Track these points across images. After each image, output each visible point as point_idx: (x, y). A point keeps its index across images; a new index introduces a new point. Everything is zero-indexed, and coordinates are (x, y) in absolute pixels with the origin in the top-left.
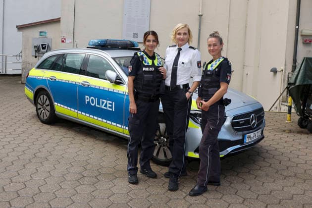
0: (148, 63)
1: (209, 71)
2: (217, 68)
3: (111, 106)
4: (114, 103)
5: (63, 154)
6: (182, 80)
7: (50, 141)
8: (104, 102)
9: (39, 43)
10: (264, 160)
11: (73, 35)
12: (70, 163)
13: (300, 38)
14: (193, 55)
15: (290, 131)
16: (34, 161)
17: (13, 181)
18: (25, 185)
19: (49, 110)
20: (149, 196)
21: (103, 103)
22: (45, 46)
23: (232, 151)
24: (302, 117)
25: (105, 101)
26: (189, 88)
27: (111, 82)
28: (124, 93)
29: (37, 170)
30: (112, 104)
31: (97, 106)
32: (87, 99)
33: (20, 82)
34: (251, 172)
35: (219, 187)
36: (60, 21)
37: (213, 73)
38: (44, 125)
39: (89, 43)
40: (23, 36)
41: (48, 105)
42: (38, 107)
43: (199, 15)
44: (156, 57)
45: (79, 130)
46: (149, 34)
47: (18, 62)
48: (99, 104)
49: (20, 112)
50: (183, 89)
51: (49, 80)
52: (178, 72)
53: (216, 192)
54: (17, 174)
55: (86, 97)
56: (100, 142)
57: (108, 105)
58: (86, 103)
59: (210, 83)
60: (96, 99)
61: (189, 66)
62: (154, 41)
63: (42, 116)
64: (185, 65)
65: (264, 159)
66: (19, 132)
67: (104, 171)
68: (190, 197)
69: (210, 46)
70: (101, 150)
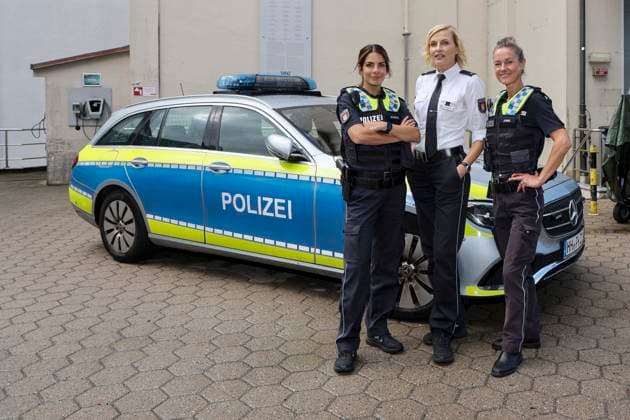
0: (370, 107)
1: (507, 116)
2: (523, 109)
3: (283, 208)
4: (290, 202)
5: (187, 323)
6: (449, 139)
7: (147, 299)
8: (266, 202)
9: (84, 98)
10: (591, 287)
11: (157, 79)
12: (210, 342)
13: (587, 66)
14: (468, 88)
15: (605, 231)
16: (121, 346)
17: (82, 404)
18: (117, 410)
19: (134, 232)
20: (412, 391)
21: (264, 204)
22: (99, 105)
23: (546, 276)
24: (622, 202)
25: (270, 200)
26: (465, 155)
27: (281, 159)
28: (313, 180)
29: (136, 368)
30: (286, 205)
31: (250, 211)
32: (227, 198)
33: (45, 182)
34: (581, 312)
35: (540, 350)
36: (128, 52)
37: (517, 121)
38: (122, 265)
39: (218, 83)
40: (47, 85)
41: (130, 222)
42: (106, 228)
43: (404, 35)
44: (387, 95)
45: (204, 268)
46: (371, 51)
47: (36, 141)
48: (254, 206)
49: (59, 244)
50: (451, 158)
51: (128, 168)
52: (438, 122)
53: (540, 362)
54: (88, 386)
55: (224, 194)
56: (260, 288)
57: (277, 208)
58: (224, 208)
59: (510, 140)
60: (248, 197)
61: (460, 109)
62: (380, 65)
63: (115, 246)
64: (451, 107)
65: (590, 284)
66: (67, 288)
67: (292, 348)
68: (495, 379)
69: (498, 64)
70: (268, 304)
